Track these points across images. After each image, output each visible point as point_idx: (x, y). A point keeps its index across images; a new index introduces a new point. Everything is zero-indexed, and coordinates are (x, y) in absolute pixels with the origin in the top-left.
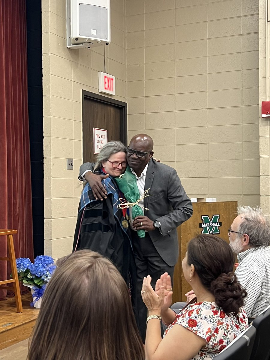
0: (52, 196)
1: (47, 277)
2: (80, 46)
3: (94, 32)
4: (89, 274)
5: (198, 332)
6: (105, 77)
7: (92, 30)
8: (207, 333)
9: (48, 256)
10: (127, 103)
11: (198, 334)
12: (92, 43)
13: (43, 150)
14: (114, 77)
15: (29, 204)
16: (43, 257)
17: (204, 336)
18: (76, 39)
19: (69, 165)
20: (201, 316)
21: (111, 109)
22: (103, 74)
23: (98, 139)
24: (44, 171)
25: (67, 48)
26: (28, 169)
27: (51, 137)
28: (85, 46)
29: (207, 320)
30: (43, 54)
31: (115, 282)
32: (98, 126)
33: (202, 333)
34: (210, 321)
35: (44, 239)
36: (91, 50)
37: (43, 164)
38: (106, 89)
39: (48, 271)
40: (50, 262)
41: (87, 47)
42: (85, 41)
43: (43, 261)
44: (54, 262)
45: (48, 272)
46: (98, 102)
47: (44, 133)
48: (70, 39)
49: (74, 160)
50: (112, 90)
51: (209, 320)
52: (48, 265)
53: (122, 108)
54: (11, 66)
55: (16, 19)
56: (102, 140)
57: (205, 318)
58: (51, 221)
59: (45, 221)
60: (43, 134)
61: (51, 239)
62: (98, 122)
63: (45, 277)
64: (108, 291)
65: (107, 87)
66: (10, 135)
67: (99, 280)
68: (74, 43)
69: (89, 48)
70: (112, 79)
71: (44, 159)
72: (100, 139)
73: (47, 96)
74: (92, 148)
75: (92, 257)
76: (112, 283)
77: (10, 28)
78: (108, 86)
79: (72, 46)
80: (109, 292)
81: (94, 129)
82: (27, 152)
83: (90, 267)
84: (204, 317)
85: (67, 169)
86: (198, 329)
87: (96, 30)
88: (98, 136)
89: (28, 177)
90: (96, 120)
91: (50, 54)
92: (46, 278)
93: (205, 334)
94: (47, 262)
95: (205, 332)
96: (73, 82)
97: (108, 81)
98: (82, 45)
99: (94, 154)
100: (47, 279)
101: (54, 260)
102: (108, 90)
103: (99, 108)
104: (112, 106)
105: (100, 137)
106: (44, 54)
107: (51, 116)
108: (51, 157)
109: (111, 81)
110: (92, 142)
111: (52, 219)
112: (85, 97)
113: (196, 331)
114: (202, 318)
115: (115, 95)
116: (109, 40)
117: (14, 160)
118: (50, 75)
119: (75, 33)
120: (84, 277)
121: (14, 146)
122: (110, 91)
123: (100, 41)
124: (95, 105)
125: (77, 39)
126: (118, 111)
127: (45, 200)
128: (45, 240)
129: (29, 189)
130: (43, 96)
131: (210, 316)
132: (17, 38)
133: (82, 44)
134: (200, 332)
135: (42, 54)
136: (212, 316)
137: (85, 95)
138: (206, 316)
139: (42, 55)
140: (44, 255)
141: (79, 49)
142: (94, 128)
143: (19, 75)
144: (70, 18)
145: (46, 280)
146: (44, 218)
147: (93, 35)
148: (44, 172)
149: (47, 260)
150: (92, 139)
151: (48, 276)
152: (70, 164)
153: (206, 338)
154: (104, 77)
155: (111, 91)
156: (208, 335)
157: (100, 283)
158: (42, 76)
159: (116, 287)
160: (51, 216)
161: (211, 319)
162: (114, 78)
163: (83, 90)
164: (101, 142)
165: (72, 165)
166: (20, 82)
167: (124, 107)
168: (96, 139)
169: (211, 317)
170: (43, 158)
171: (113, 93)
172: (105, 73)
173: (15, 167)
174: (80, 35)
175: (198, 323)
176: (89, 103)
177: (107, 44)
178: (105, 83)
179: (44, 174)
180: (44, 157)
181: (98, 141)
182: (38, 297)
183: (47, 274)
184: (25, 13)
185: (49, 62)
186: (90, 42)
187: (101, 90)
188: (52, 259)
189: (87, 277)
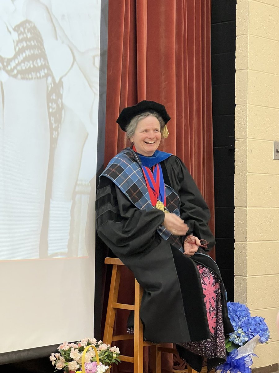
0: (248, 204)
1: (239, 337)
9: (240, 303)
16: (232, 304)
19: (277, 152)
24: (234, 161)
26: (209, 159)
27: (248, 104)
37: (232, 150)
39: (240, 328)
40: (243, 313)
43: (231, 311)
44: (250, 314)
45: (240, 330)
47: (236, 98)
52: (241, 318)
58: (245, 246)
59: (236, 245)
61: (246, 276)
63: (236, 337)
73: (243, 36)
82: (209, 131)
85: (274, 158)
89: (209, 173)
92: (237, 339)
94: (238, 314)
100: (240, 340)
101: (250, 312)
107: (248, 70)
108: (247, 138)
111: (248, 243)
117: (186, 144)
121: (187, 120)
127: (235, 211)
128: (235, 277)
129: (211, 193)
130: (235, 37)
140: (234, 301)
143: (198, 3)
145: (237, 342)
146: (234, 241)
148: (235, 163)
149: (238, 310)
151: (241, 336)
160: (246, 238)
170: (234, 140)
173: (188, 153)
179: (235, 167)
180: (235, 138)
182: (224, 369)
183: (240, 332)
188: (247, 309)
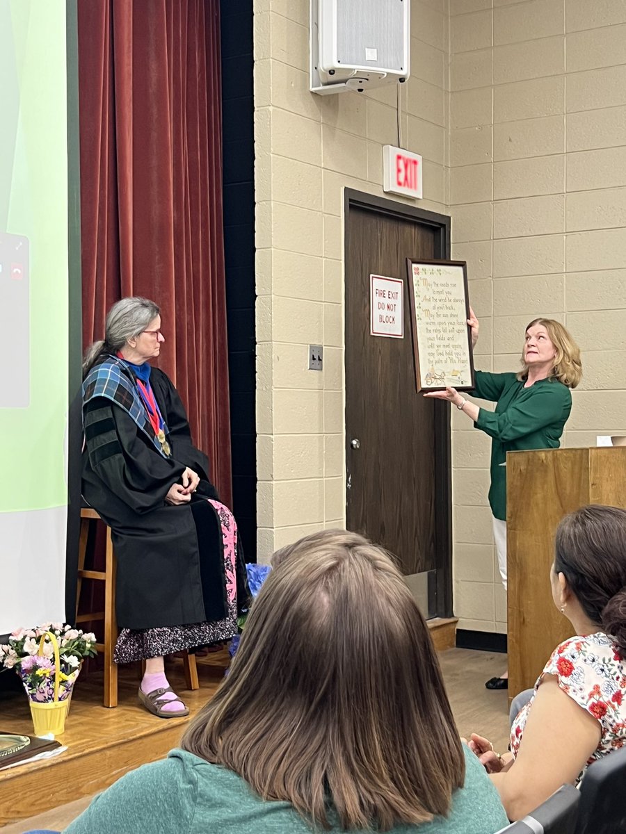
0: (275, 430)
2: (340, 87)
3: (371, 54)
4: (330, 584)
5: (571, 688)
6: (399, 157)
7: (367, 49)
8: (591, 695)
9: (264, 564)
10: (449, 218)
11: (571, 694)
12: (367, 79)
13: (255, 326)
14: (421, 157)
15: (225, 448)
16: (254, 566)
17: (584, 702)
18: (330, 71)
19: (314, 359)
20: (585, 655)
21: (413, 230)
22: (392, 152)
23: (382, 300)
24: (256, 372)
25: (310, 95)
26: (223, 369)
27: (273, 295)
28: (352, 86)
29: (597, 666)
30: (256, 109)
31: (388, 599)
32: (380, 271)
33: (580, 694)
34: (603, 670)
35: (256, 528)
36: (366, 97)
37: (253, 356)
38: (399, 184)
41: (356, 89)
42: (350, 75)
43: (252, 576)
46: (381, 215)
47: (256, 287)
48: (318, 71)
49: (324, 347)
50: (415, 188)
51: (601, 667)
53: (440, 228)
54: (186, 137)
55: (196, 32)
56: (391, 302)
57: (593, 661)
58: (271, 487)
59: (259, 485)
60: (255, 289)
61: (273, 528)
62: (381, 262)
64: (373, 618)
65: (402, 179)
66: (183, 294)
67: (351, 595)
68: (326, 81)
69: (360, 90)
70: (415, 162)
71: (257, 346)
72: (386, 301)
73: (264, 203)
74: (367, 320)
75: (340, 545)
76: (382, 601)
77: (183, 53)
78: (406, 178)
79: (321, 88)
80: (375, 620)
81: (373, 277)
82: (221, 331)
83: (332, 569)
84: (591, 659)
85: (308, 367)
86: (572, 683)
87: (376, 50)
88: (382, 294)
89: (223, 388)
90: (377, 255)
91: (271, 108)
93: (587, 697)
95: (586, 693)
96: (323, 170)
97: (406, 166)
98: (343, 85)
99: (372, 334)
102: (406, 188)
103: (385, 229)
104: (415, 224)
105: (386, 295)
106: (259, 109)
107: (273, 249)
108: (272, 341)
109: (413, 165)
110: (368, 306)
111: (274, 482)
112: (350, 204)
113: (567, 686)
114: (585, 661)
115: (421, 197)
116: (405, 72)
117: (190, 348)
118: (272, 155)
119: (329, 58)
120: (320, 588)
121: (191, 316)
122: (409, 190)
123: (386, 74)
124: (373, 221)
125: (334, 71)
126: (431, 235)
127: (257, 439)
128: (258, 529)
129: (225, 414)
130: (255, 203)
131: (604, 660)
132: (199, 73)
133: (345, 81)
134: (574, 691)
135: (254, 108)
136: (610, 660)
137: (350, 200)
138: (596, 658)
139: (254, 111)
140: (256, 563)
141: (338, 94)
142: (371, 275)
143: (203, 156)
144: (317, 25)
146: (256, 480)
147: (370, 60)
148: (257, 374)
149: (262, 574)
150: (366, 301)
152: (316, 357)
153: (587, 708)
154: (395, 158)
155: (413, 190)
156: (593, 700)
157: (355, 601)
158: (254, 158)
159: (391, 609)
160: (272, 476)
161: (605, 667)
162: (419, 158)
163: (346, 189)
164: (388, 307)
165: (320, 360)
166: (205, 174)
167: (444, 226)
168: (376, 299)
169: (607, 661)
170: (256, 343)
171: (417, 193)
172: (399, 147)
173: (193, 362)
174: (339, 62)
175: (576, 670)
176: (361, 218)
177: (402, 80)
178: (399, 171)
179: (257, 379)
180: (257, 341)
181: (381, 306)
184: (217, 17)
185: (270, 125)
186: (363, 78)
187: (389, 188)
189: (327, 588)
